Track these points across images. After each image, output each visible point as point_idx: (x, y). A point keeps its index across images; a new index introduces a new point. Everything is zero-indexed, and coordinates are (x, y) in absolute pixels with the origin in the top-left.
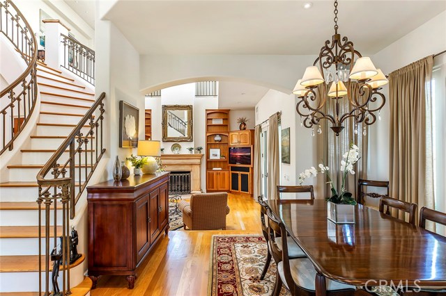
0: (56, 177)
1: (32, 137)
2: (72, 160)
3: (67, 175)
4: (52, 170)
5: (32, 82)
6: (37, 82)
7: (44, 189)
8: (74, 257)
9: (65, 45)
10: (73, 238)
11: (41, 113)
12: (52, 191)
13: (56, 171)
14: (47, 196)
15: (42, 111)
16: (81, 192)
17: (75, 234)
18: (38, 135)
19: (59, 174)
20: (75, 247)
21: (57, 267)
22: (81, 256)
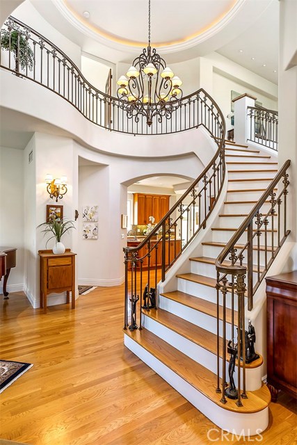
0: (233, 263)
1: (220, 216)
2: (250, 245)
3: (245, 261)
4: (230, 255)
5: (220, 163)
6: (226, 162)
7: (222, 275)
8: (251, 356)
9: (251, 117)
10: (249, 333)
11: (228, 192)
12: (229, 278)
13: (233, 256)
14: (225, 283)
15: (229, 190)
16: (260, 282)
17: (252, 331)
18: (225, 214)
19: (236, 260)
20: (253, 344)
21: (232, 362)
22: (259, 357)
